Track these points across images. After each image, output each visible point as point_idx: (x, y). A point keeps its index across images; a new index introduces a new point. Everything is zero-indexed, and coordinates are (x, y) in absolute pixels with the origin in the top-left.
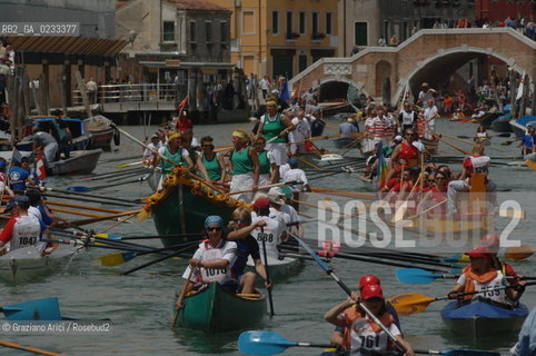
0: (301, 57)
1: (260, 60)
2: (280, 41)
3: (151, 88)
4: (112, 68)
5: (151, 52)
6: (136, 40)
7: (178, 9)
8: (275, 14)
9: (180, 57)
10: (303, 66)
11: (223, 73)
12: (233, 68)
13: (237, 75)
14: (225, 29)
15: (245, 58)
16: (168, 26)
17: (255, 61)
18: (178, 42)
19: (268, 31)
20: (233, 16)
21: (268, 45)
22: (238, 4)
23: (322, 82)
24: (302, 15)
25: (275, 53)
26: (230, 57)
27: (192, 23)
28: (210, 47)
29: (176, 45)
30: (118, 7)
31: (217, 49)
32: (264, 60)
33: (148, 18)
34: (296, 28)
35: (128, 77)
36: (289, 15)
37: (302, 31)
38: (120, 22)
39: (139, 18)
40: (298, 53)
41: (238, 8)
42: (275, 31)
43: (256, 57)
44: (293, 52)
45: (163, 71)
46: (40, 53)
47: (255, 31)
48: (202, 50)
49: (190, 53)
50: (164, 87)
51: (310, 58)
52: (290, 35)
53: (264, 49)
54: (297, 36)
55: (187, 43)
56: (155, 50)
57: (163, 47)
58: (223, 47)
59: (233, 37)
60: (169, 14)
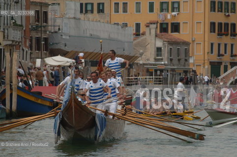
0: (224, 66)
1: (204, 67)
2: (215, 58)
3: (150, 78)
4: (131, 69)
5: (150, 63)
6: (143, 56)
7: (164, 41)
8: (212, 44)
9: (165, 64)
10: (226, 70)
11: (186, 72)
12: (191, 70)
13: (193, 73)
14: (187, 52)
15: (197, 65)
16: (159, 50)
17: (202, 67)
18: (163, 58)
19: (208, 53)
20: (191, 45)
21: (208, 60)
22: (193, 40)
23: (235, 78)
24: (226, 45)
25: (212, 63)
26: (189, 65)
27: (171, 48)
28: (179, 60)
29: (162, 59)
30: (134, 40)
31: (183, 61)
32: (206, 67)
33: (149, 46)
34: (222, 52)
35: (139, 74)
36: (219, 45)
37: (225, 53)
38: (135, 48)
39: (144, 45)
40: (223, 64)
41: (193, 41)
42: (212, 53)
43: (202, 66)
44: (220, 63)
45: (156, 71)
46: (96, 61)
47: (202, 53)
48: (175, 61)
49: (169, 63)
50: (157, 78)
51: (229, 66)
52: (219, 55)
53: (206, 61)
54: (223, 55)
55: (168, 58)
56: (152, 61)
57: (156, 60)
58: (186, 60)
59: (191, 55)
60: (159, 44)
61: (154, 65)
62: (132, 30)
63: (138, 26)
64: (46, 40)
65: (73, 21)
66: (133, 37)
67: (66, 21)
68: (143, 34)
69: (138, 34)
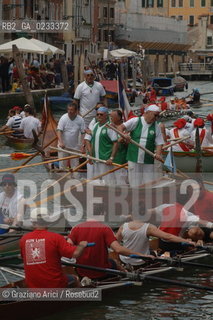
61: (205, 52)
62: (186, 22)
63: (192, 18)
64: (113, 32)
65: (135, 16)
66: (187, 28)
67: (129, 16)
68: (196, 25)
69: (191, 25)
